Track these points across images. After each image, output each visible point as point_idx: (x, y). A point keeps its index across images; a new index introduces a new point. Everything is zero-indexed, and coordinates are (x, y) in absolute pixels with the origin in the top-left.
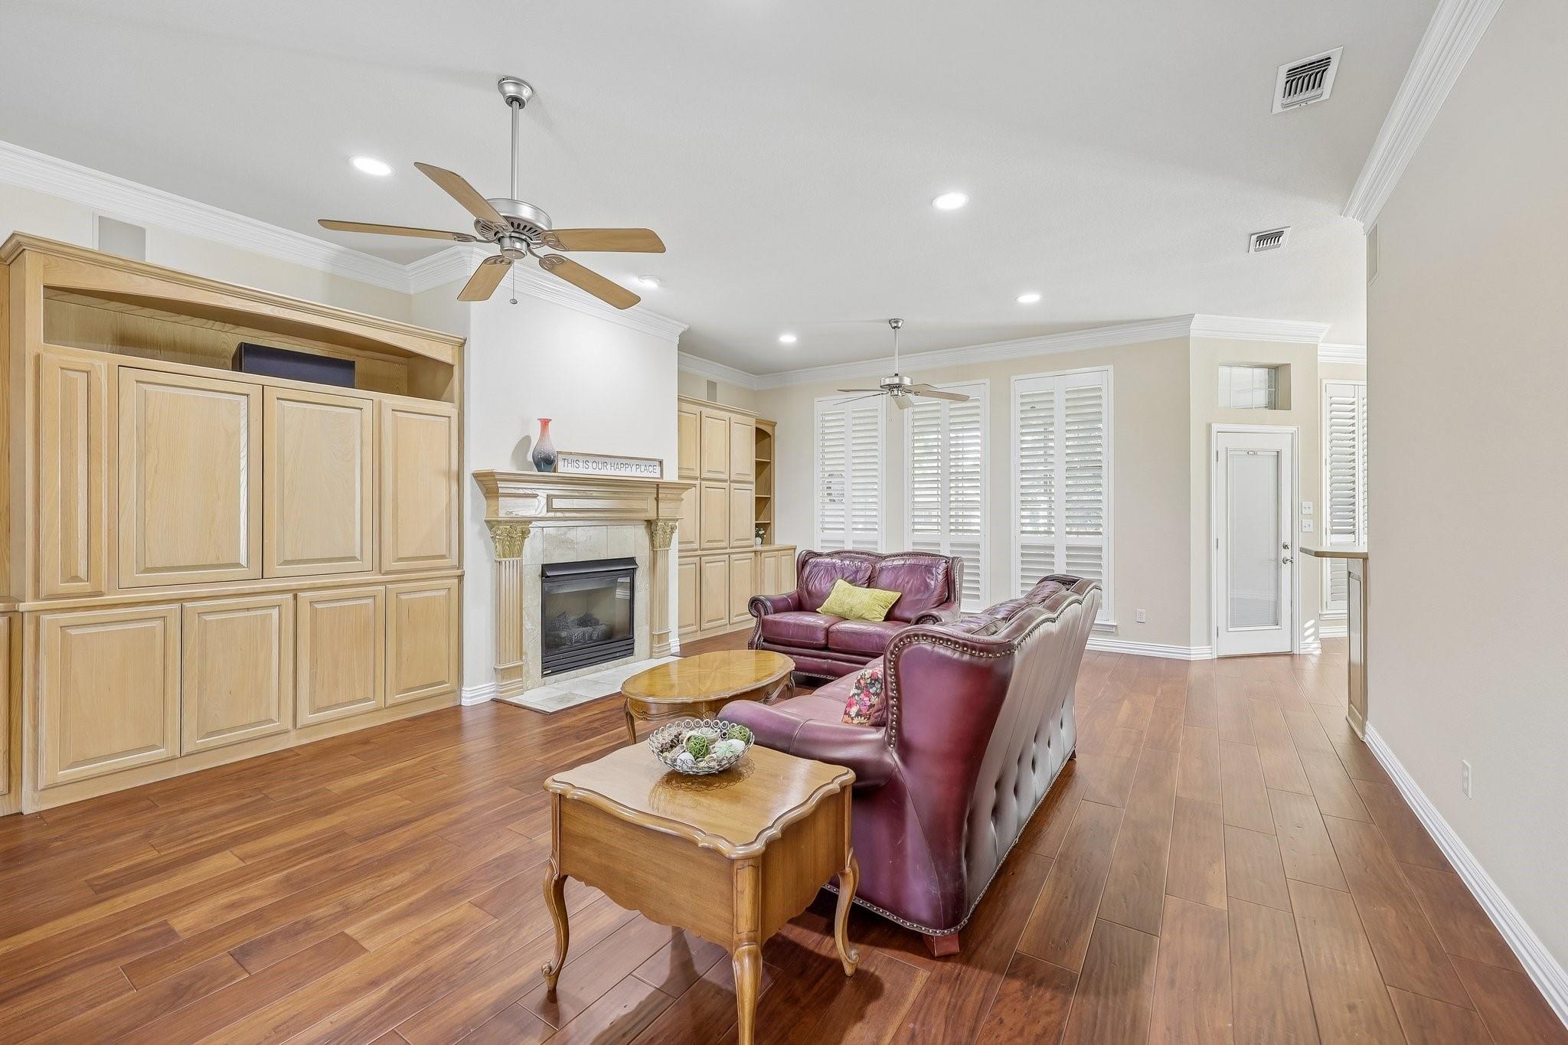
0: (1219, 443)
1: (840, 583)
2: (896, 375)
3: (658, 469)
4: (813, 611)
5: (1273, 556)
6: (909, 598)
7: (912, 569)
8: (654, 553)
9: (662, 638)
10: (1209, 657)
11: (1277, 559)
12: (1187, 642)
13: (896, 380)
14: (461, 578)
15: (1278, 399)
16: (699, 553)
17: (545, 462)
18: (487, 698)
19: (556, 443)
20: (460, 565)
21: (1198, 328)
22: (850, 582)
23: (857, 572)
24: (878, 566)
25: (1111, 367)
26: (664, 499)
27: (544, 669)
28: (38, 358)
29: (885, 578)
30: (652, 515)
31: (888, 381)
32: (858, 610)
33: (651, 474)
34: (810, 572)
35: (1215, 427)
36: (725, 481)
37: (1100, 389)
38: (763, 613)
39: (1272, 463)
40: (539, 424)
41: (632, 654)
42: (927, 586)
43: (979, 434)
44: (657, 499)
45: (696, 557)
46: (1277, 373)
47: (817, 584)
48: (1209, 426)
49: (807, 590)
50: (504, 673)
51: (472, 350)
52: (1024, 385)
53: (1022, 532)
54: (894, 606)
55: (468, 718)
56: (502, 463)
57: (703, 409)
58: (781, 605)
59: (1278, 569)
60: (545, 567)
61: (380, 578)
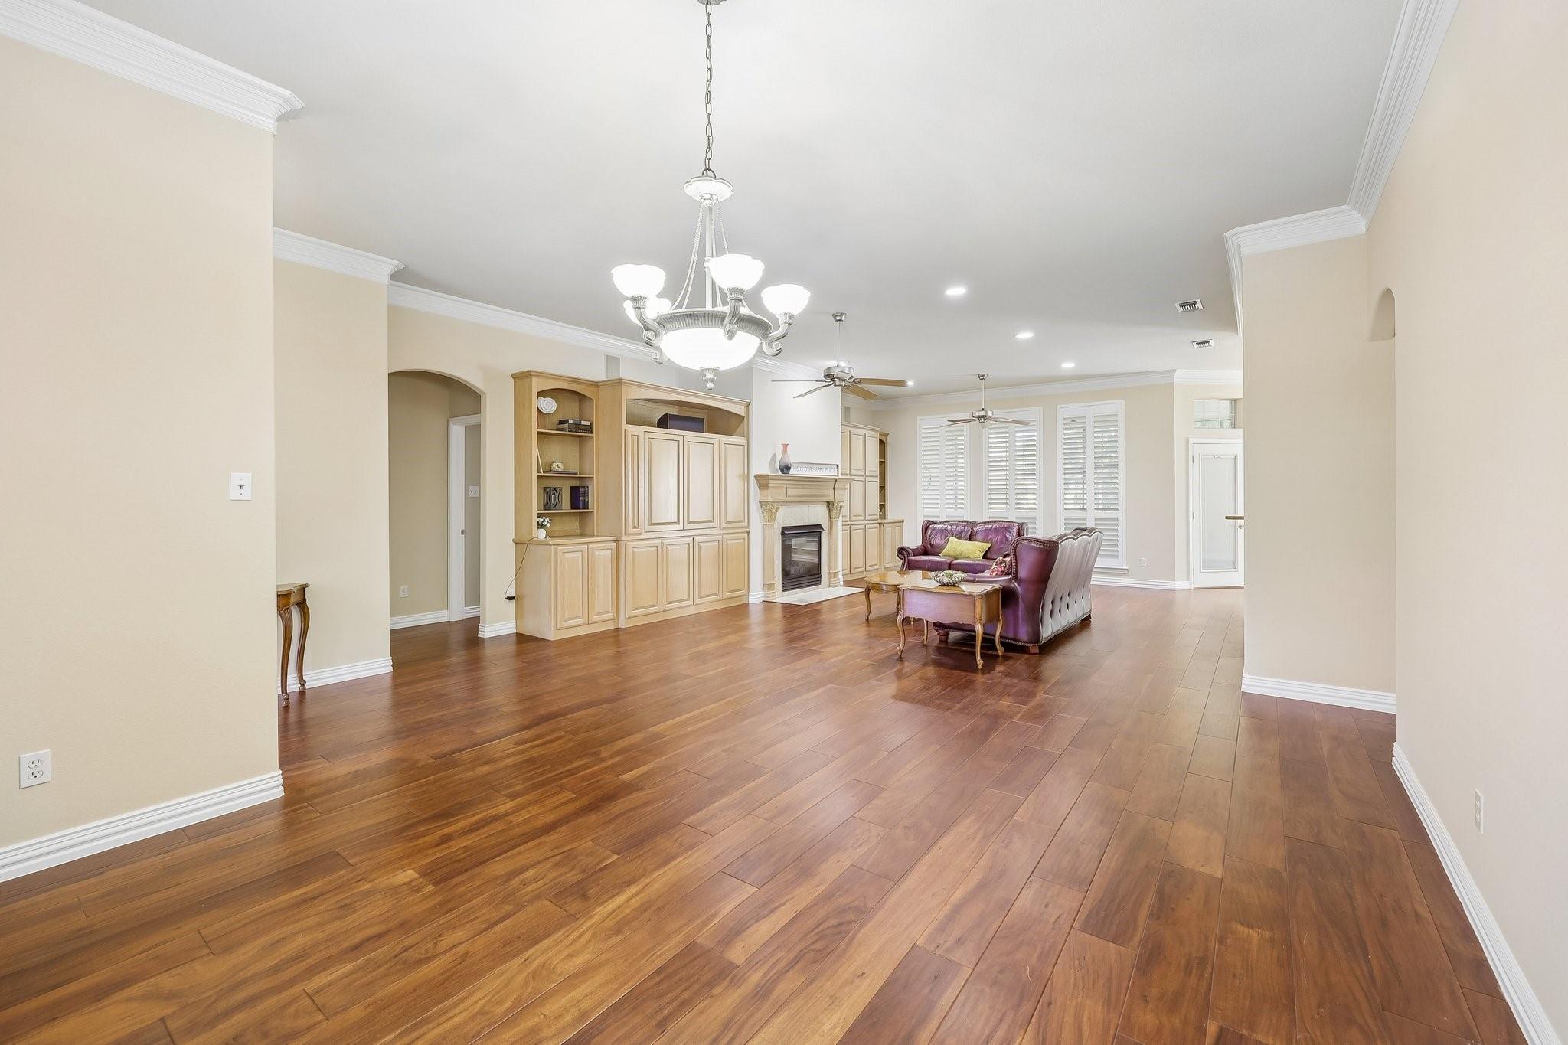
0: (1194, 450)
1: (952, 539)
2: (983, 409)
3: (836, 470)
4: (937, 554)
6: (996, 547)
7: (997, 530)
8: (831, 522)
9: (835, 574)
10: (1188, 588)
12: (1172, 576)
14: (748, 533)
15: (1236, 422)
16: (849, 523)
17: (785, 469)
18: (761, 600)
19: (792, 458)
20: (748, 527)
21: (1180, 376)
22: (958, 538)
23: (962, 532)
24: (975, 529)
25: (1123, 401)
26: (839, 488)
27: (783, 587)
28: (625, 430)
29: (980, 536)
30: (831, 499)
31: (978, 414)
32: (966, 554)
33: (831, 473)
34: (931, 533)
35: (1192, 440)
36: (863, 476)
37: (1117, 415)
38: (906, 556)
39: (1231, 461)
40: (782, 447)
41: (820, 583)
42: (1007, 539)
43: (1035, 434)
44: (834, 489)
45: (849, 525)
46: (1236, 403)
47: (937, 541)
48: (1187, 440)
49: (930, 544)
50: (769, 587)
51: (754, 408)
52: (1066, 411)
53: (1066, 509)
54: (987, 551)
55: (752, 609)
56: (765, 470)
57: (850, 429)
58: (917, 552)
59: (1235, 532)
60: (784, 529)
61: (721, 532)
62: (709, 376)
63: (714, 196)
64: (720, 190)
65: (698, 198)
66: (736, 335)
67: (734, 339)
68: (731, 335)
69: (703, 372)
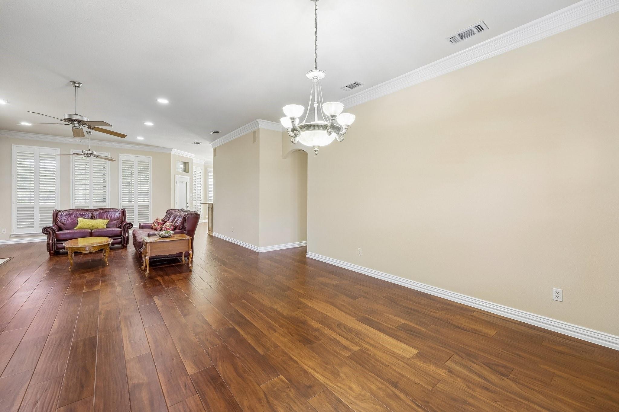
0: (177, 179)
1: (82, 219)
5: (186, 206)
11: (186, 207)
13: (90, 152)
15: (186, 170)
21: (173, 151)
23: (84, 215)
24: (94, 213)
25: (151, 157)
29: (97, 217)
31: (86, 152)
34: (60, 217)
37: (148, 162)
39: (186, 184)
46: (185, 164)
48: (175, 175)
53: (123, 202)
54: (107, 224)
62: (316, 149)
63: (318, 78)
64: (321, 75)
65: (312, 79)
66: (332, 134)
67: (330, 136)
68: (330, 134)
69: (314, 147)
